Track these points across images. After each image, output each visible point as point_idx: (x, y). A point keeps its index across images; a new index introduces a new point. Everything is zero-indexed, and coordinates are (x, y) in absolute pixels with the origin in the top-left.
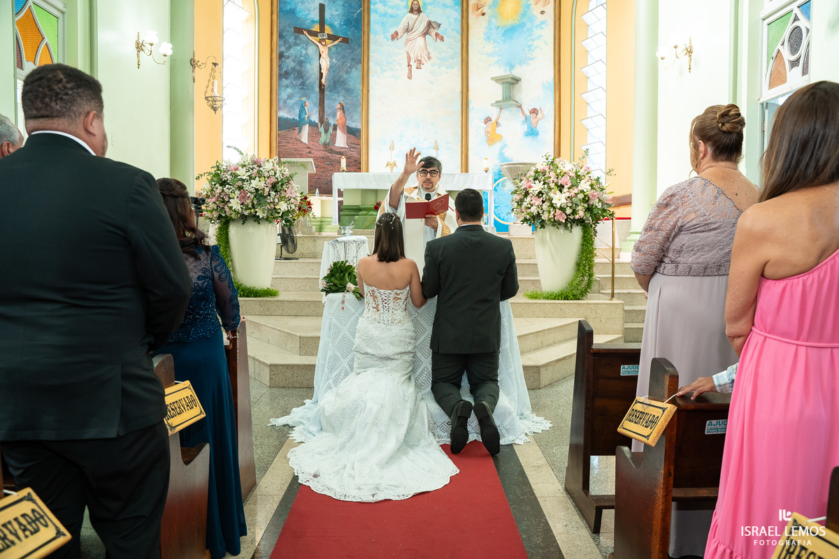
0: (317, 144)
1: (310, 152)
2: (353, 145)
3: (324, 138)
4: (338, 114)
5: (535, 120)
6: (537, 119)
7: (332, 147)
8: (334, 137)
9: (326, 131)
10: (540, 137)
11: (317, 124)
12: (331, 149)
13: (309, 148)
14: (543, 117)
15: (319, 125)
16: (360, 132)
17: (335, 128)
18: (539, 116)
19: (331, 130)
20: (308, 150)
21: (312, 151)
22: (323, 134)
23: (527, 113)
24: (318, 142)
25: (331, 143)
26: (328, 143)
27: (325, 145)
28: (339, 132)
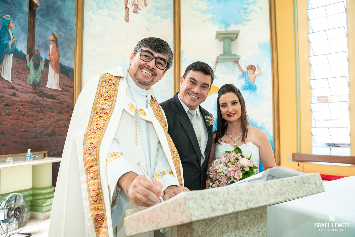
0: (22, 83)
1: (14, 95)
2: (65, 88)
3: (33, 76)
4: (51, 47)
5: (253, 76)
7: (42, 88)
8: (45, 75)
9: (36, 67)
11: (25, 56)
12: (42, 92)
13: (12, 88)
15: (28, 58)
16: (73, 72)
17: (47, 65)
19: (42, 67)
20: (12, 91)
21: (17, 93)
22: (32, 70)
24: (25, 80)
25: (42, 84)
26: (38, 83)
27: (35, 85)
28: (51, 71)
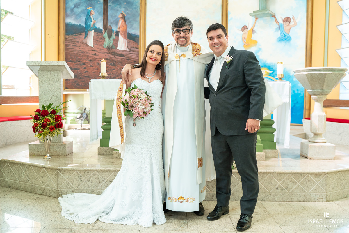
0: (101, 47)
1: (95, 54)
2: (132, 49)
3: (107, 42)
4: (120, 22)
5: (288, 28)
6: (289, 27)
7: (114, 50)
8: (116, 42)
9: (110, 36)
10: (292, 42)
11: (101, 30)
12: (114, 52)
13: (94, 50)
14: (296, 25)
15: (103, 32)
16: (139, 38)
17: (117, 34)
18: (292, 23)
19: (114, 36)
20: (94, 53)
21: (97, 53)
22: (107, 39)
23: (281, 21)
24: (102, 46)
25: (114, 47)
26: (111, 47)
27: (109, 48)
28: (121, 38)
